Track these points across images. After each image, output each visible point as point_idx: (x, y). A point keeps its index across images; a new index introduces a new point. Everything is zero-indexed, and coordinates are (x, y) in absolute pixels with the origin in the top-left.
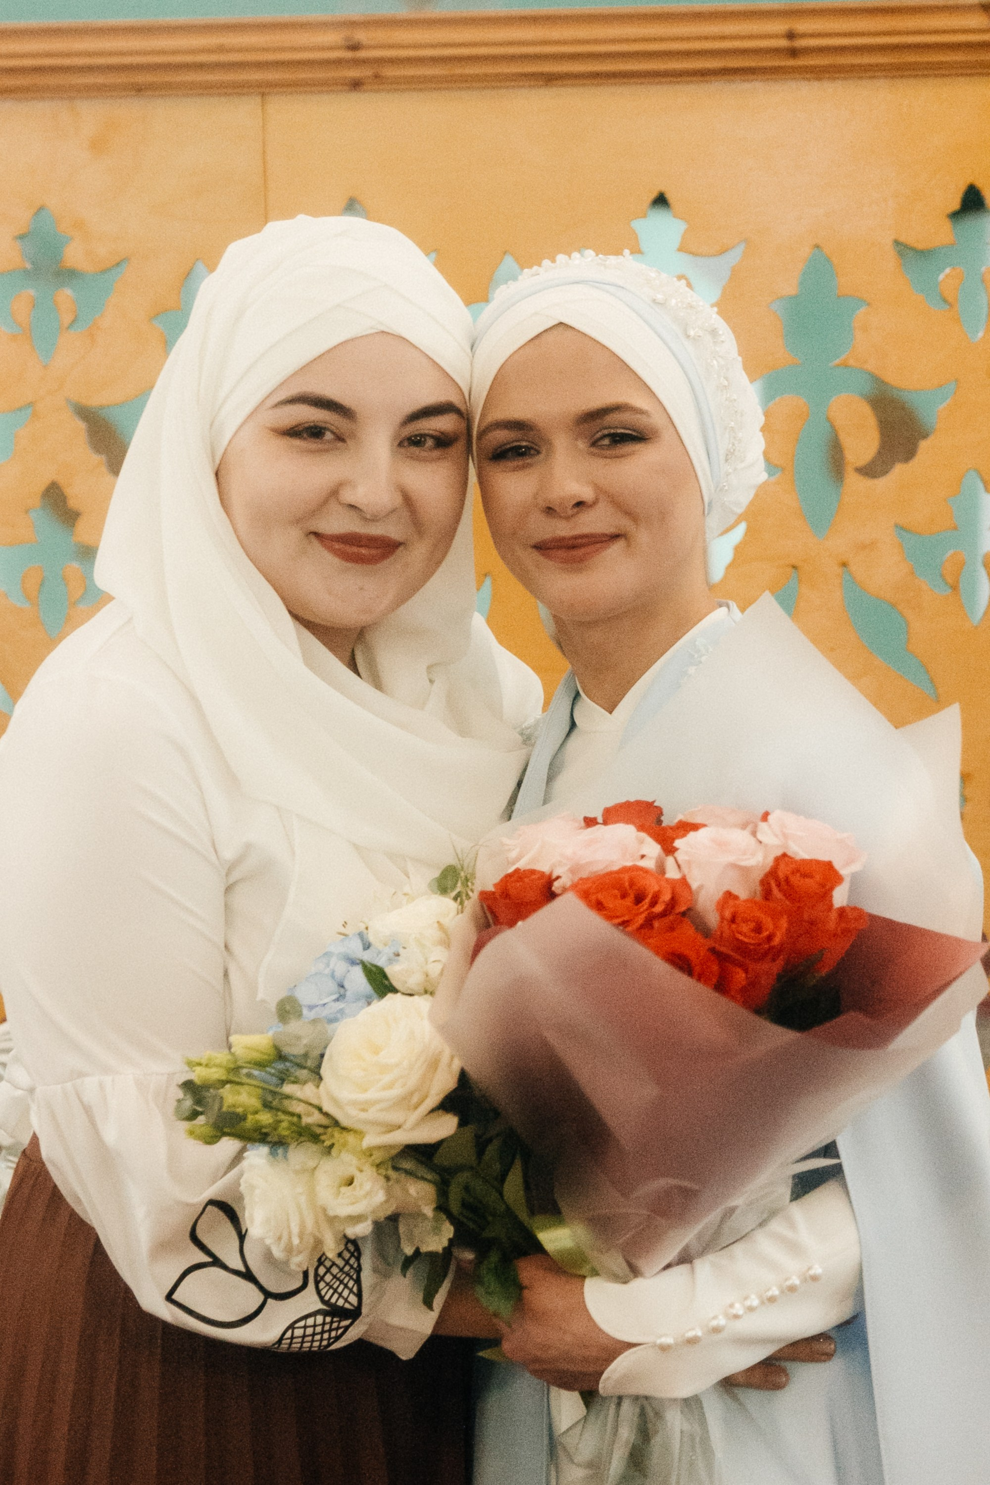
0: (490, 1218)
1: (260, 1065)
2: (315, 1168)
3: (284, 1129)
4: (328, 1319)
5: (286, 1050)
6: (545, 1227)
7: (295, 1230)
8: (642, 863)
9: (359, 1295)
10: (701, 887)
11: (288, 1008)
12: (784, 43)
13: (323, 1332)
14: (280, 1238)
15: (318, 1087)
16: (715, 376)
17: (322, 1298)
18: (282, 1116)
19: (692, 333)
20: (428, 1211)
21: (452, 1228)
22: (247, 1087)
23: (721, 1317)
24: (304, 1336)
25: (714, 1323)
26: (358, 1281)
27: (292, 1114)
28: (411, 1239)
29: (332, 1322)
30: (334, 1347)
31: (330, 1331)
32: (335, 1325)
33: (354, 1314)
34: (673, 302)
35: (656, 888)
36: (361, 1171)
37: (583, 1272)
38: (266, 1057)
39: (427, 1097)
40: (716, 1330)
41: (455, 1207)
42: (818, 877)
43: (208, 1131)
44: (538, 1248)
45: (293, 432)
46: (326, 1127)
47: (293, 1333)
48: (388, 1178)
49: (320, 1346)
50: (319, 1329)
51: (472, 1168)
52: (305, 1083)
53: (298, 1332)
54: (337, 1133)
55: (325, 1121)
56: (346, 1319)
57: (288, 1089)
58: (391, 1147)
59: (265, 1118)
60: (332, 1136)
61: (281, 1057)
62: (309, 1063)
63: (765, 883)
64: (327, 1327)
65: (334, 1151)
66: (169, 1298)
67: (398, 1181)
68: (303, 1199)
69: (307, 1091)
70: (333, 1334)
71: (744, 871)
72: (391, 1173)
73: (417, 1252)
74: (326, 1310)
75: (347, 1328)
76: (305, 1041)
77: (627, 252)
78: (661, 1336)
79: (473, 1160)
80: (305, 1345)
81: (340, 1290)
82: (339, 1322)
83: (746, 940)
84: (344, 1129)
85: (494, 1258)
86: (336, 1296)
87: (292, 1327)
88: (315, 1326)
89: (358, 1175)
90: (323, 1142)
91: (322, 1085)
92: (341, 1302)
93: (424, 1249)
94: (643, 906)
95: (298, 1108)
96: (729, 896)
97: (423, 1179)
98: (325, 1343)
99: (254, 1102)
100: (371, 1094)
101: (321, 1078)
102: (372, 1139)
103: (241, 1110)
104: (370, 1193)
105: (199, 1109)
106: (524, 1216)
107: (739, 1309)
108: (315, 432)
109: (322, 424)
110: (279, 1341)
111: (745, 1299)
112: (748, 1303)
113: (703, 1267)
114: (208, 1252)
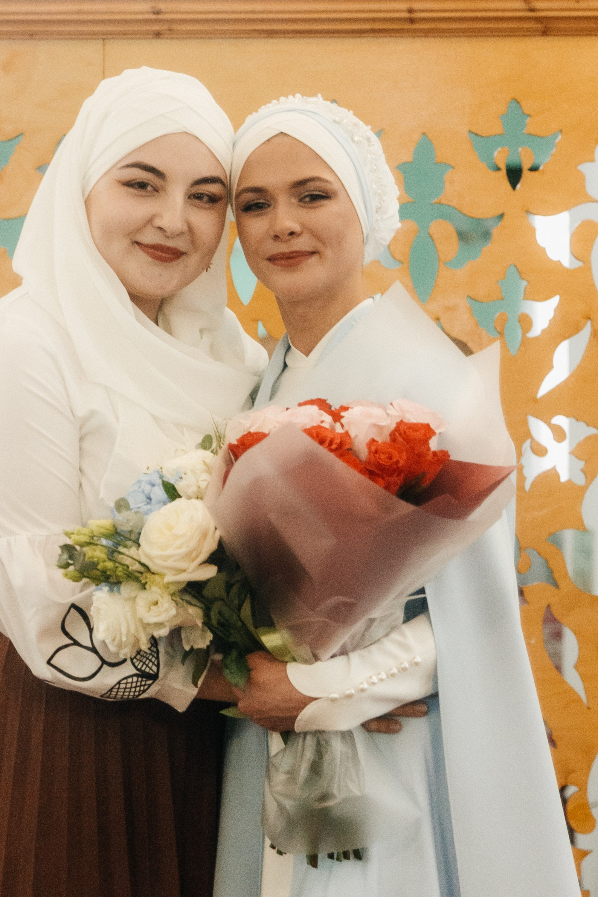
0: (232, 631)
1: (106, 535)
2: (137, 596)
3: (120, 574)
4: (140, 679)
5: (120, 529)
6: (265, 634)
7: (124, 631)
8: (323, 425)
9: (158, 666)
10: (356, 436)
11: (121, 503)
12: (406, 15)
13: (136, 687)
15: (138, 550)
16: (369, 164)
17: (136, 668)
18: (117, 565)
19: (356, 138)
20: (199, 624)
21: (212, 635)
22: (99, 547)
23: (365, 683)
24: (126, 688)
25: (361, 686)
26: (157, 658)
27: (124, 565)
28: (188, 641)
29: (141, 682)
30: (142, 696)
31: (141, 686)
32: (143, 683)
33: (154, 677)
34: (345, 121)
35: (331, 437)
36: (162, 597)
37: (287, 659)
38: (108, 532)
39: (200, 554)
40: (363, 690)
41: (214, 623)
42: (423, 431)
43: (77, 574)
44: (261, 646)
45: (129, 184)
46: (142, 573)
47: (119, 686)
48: (176, 603)
49: (134, 695)
50: (134, 685)
51: (223, 600)
52: (131, 547)
53: (123, 686)
54: (149, 575)
55: (142, 569)
56: (150, 680)
57: (121, 549)
58: (180, 583)
59: (109, 565)
60: (146, 578)
61: (117, 532)
62: (133, 537)
63: (393, 435)
64: (139, 684)
65: (147, 586)
66: (49, 663)
67: (182, 606)
68: (129, 614)
69: (133, 551)
70: (142, 688)
71: (380, 428)
72: (179, 600)
73: (192, 649)
74: (139, 674)
75: (150, 685)
76: (131, 524)
77: (319, 95)
78: (331, 694)
79: (224, 595)
80: (126, 694)
81: (147, 663)
82: (146, 681)
84: (153, 573)
85: (234, 654)
86: (145, 666)
87: (119, 683)
88: (132, 683)
89: (160, 599)
90: (141, 581)
91: (140, 549)
92: (147, 670)
93: (196, 647)
95: (127, 561)
97: (196, 606)
98: (137, 694)
99: (103, 556)
100: (169, 552)
101: (139, 545)
102: (169, 578)
103: (95, 560)
104: (166, 610)
105: (71, 562)
106: (252, 628)
107: (375, 679)
108: (142, 185)
109: (146, 181)
110: (111, 690)
111: (379, 674)
112: (380, 677)
113: (354, 657)
114: (71, 638)
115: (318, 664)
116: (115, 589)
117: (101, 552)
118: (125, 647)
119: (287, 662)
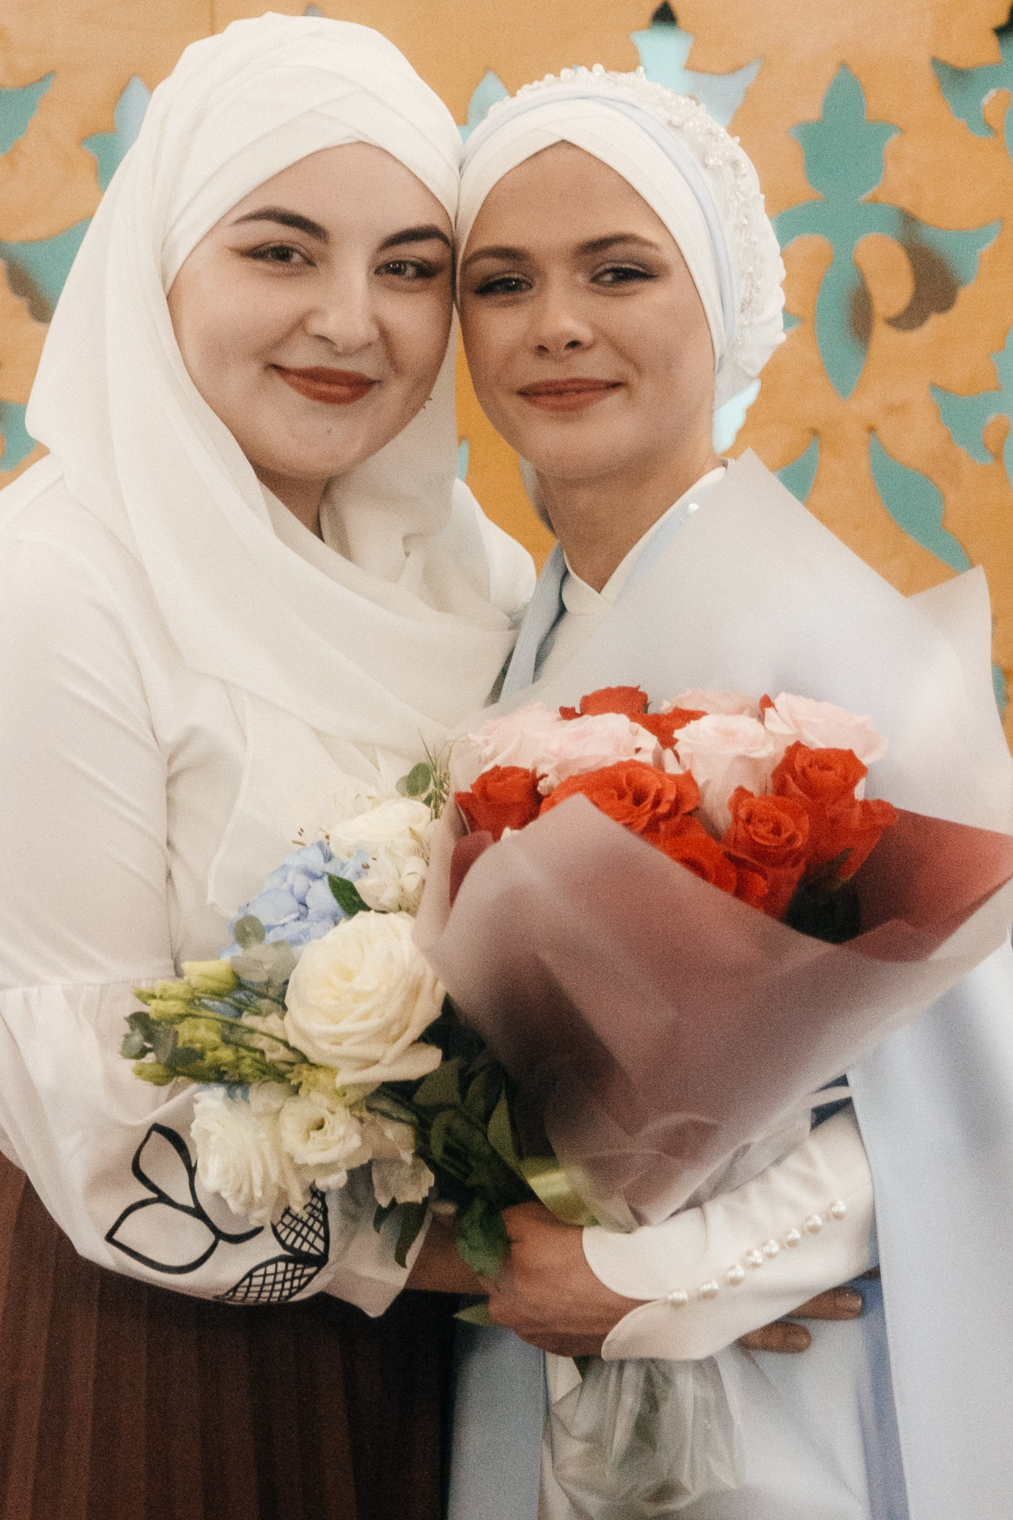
0: (473, 1164)
1: (217, 995)
2: (281, 1109)
3: (246, 1068)
4: (291, 1266)
5: (247, 977)
6: (536, 1173)
7: (258, 1180)
8: (640, 758)
9: (326, 1240)
10: (707, 783)
11: (248, 929)
13: (284, 1280)
14: (239, 1191)
15: (282, 1018)
16: (734, 213)
17: (283, 1243)
18: (243, 1052)
19: (711, 161)
20: (407, 1156)
21: (432, 1176)
22: (203, 1021)
23: (738, 1267)
24: (264, 1284)
25: (732, 1274)
26: (325, 1224)
27: (255, 1050)
28: (386, 1188)
29: (295, 1269)
30: (297, 1298)
31: (293, 1278)
32: (298, 1273)
33: (320, 1261)
34: (691, 124)
35: (660, 786)
36: (333, 1113)
37: (581, 1221)
38: (223, 986)
39: (407, 1028)
40: (734, 1282)
41: (437, 1151)
42: (839, 768)
43: (160, 1070)
44: (530, 1196)
45: (255, 253)
46: (292, 1064)
47: (251, 1282)
48: (361, 1120)
49: (281, 1296)
50: (280, 1277)
51: (453, 1106)
52: (268, 1013)
53: (257, 1281)
54: (304, 1070)
55: (290, 1057)
56: (311, 1266)
57: (248, 1020)
58: (367, 1085)
59: (226, 1054)
60: (300, 1073)
61: (239, 984)
62: (271, 992)
63: (778, 775)
64: (289, 1275)
65: (302, 1092)
66: (110, 1238)
67: (373, 1123)
68: (267, 1146)
69: (272, 1023)
70: (296, 1283)
71: (755, 763)
72: (366, 1114)
73: (393, 1203)
74: (288, 1257)
75: (311, 1277)
76: (267, 967)
78: (671, 1292)
79: (457, 1098)
80: (264, 1295)
81: (304, 1233)
82: (303, 1269)
83: (762, 842)
84: (313, 1065)
85: (478, 1207)
86: (300, 1240)
87: (250, 1275)
88: (275, 1274)
89: (329, 1118)
90: (290, 1080)
91: (287, 1016)
92: (306, 1247)
93: (401, 1200)
94: (644, 807)
95: (262, 1043)
96: (741, 792)
97: (400, 1120)
98: (286, 1293)
99: (215, 1038)
100: (345, 1026)
101: (285, 1008)
102: (346, 1077)
103: (198, 1046)
104: (343, 1138)
105: (149, 1045)
106: (511, 1160)
107: (757, 1256)
108: (281, 253)
109: (290, 245)
110: (235, 1289)
111: (764, 1244)
112: (767, 1249)
113: (716, 1210)
114: (153, 1188)
115: (643, 1233)
116: (239, 1092)
117: (208, 1028)
118: (261, 1207)
119: (581, 1227)
